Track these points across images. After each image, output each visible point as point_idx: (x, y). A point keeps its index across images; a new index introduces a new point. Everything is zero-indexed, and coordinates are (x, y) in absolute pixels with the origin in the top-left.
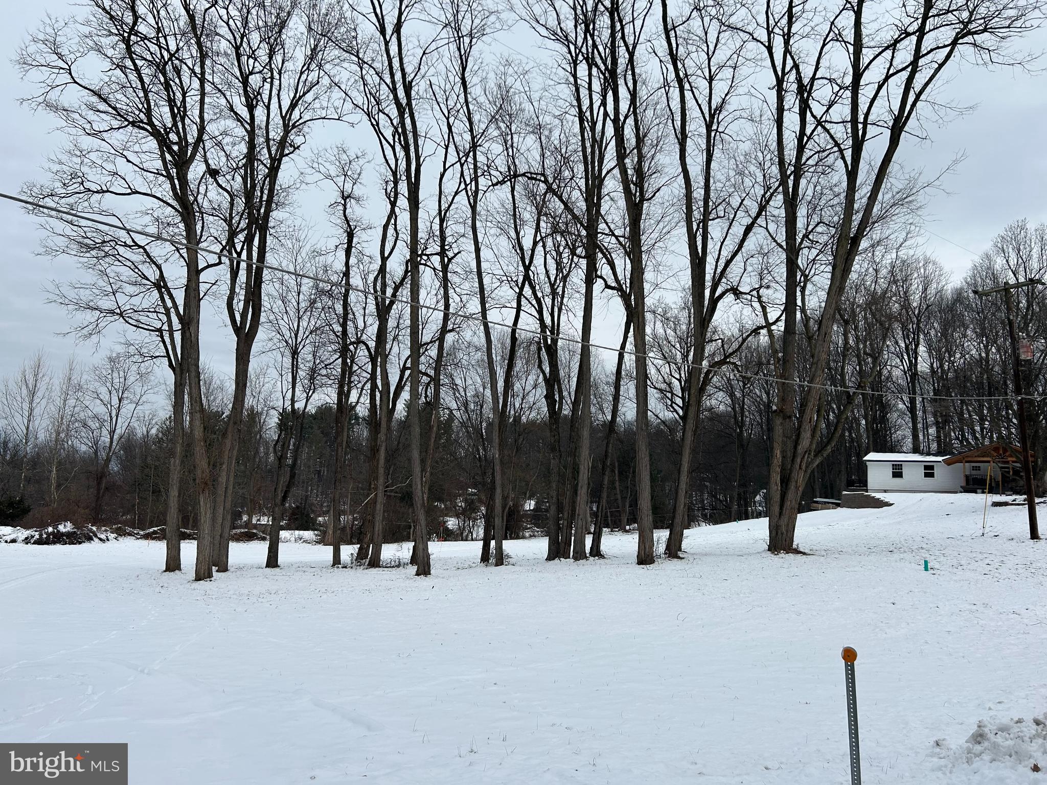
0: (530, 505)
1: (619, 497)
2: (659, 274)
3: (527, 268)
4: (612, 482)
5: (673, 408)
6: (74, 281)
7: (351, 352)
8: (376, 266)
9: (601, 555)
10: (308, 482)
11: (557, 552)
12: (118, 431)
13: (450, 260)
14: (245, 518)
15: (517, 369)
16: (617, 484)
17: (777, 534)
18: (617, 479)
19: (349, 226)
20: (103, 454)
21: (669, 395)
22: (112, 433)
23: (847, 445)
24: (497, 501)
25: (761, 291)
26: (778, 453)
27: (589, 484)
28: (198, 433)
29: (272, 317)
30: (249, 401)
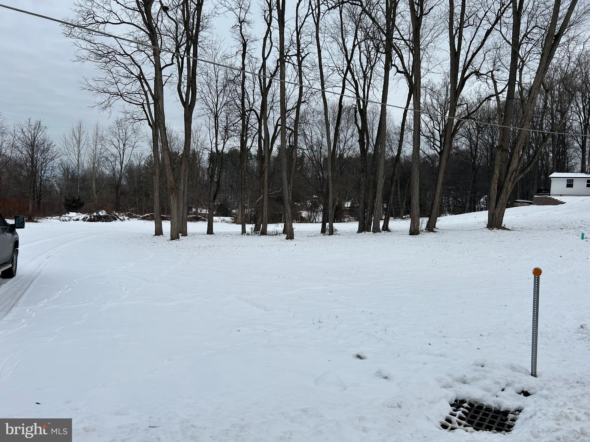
0: (348, 204)
1: (399, 200)
2: (430, 63)
3: (349, 62)
4: (396, 192)
5: (434, 147)
6: (95, 77)
7: (247, 116)
8: (260, 64)
9: (389, 230)
10: (226, 191)
11: (363, 229)
12: (125, 163)
13: (303, 58)
14: (194, 210)
15: (342, 125)
16: (399, 192)
17: (493, 218)
18: (399, 189)
19: (244, 40)
20: (118, 176)
21: (432, 140)
22: (121, 163)
23: (540, 169)
24: (330, 200)
25: (494, 72)
26: (497, 171)
27: (382, 192)
28: (167, 162)
29: (203, 96)
30: (193, 146)
